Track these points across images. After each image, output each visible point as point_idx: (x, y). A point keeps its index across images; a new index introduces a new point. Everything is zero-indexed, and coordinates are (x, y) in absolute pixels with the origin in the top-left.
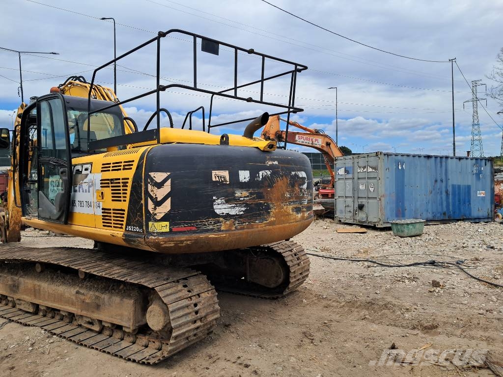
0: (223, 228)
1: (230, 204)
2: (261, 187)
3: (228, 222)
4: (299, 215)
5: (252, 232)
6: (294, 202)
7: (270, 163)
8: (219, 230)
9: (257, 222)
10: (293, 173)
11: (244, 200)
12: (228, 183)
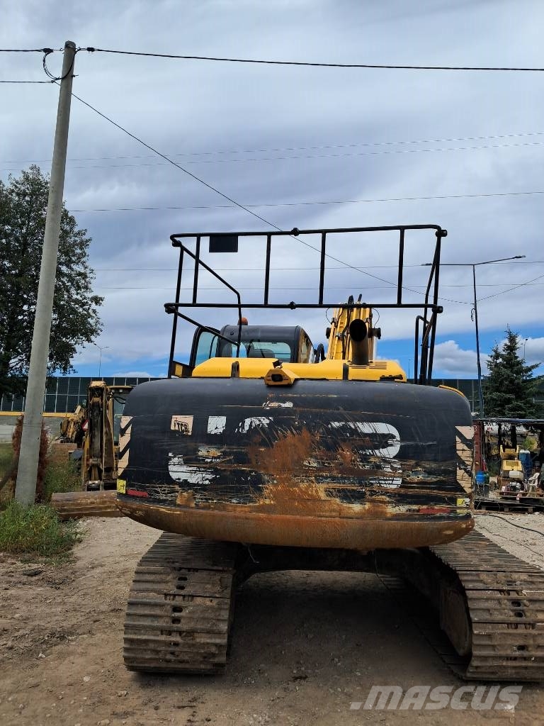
0: (178, 502)
1: (190, 466)
2: (246, 445)
3: (185, 494)
5: (223, 516)
6: (332, 478)
7: (275, 404)
8: (173, 503)
9: (234, 501)
10: (336, 424)
11: (211, 462)
12: (190, 434)
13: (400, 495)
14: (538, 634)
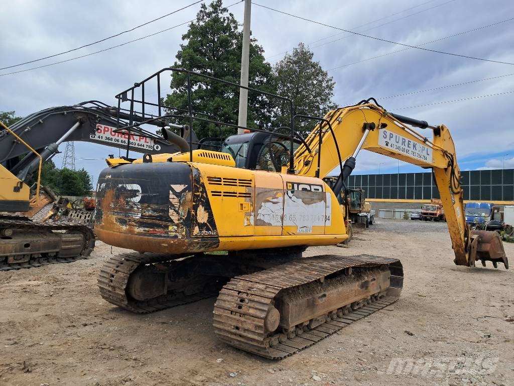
4: (124, 228)
6: (117, 212)
7: (107, 177)
10: (120, 185)
13: (141, 222)
14: (244, 321)
